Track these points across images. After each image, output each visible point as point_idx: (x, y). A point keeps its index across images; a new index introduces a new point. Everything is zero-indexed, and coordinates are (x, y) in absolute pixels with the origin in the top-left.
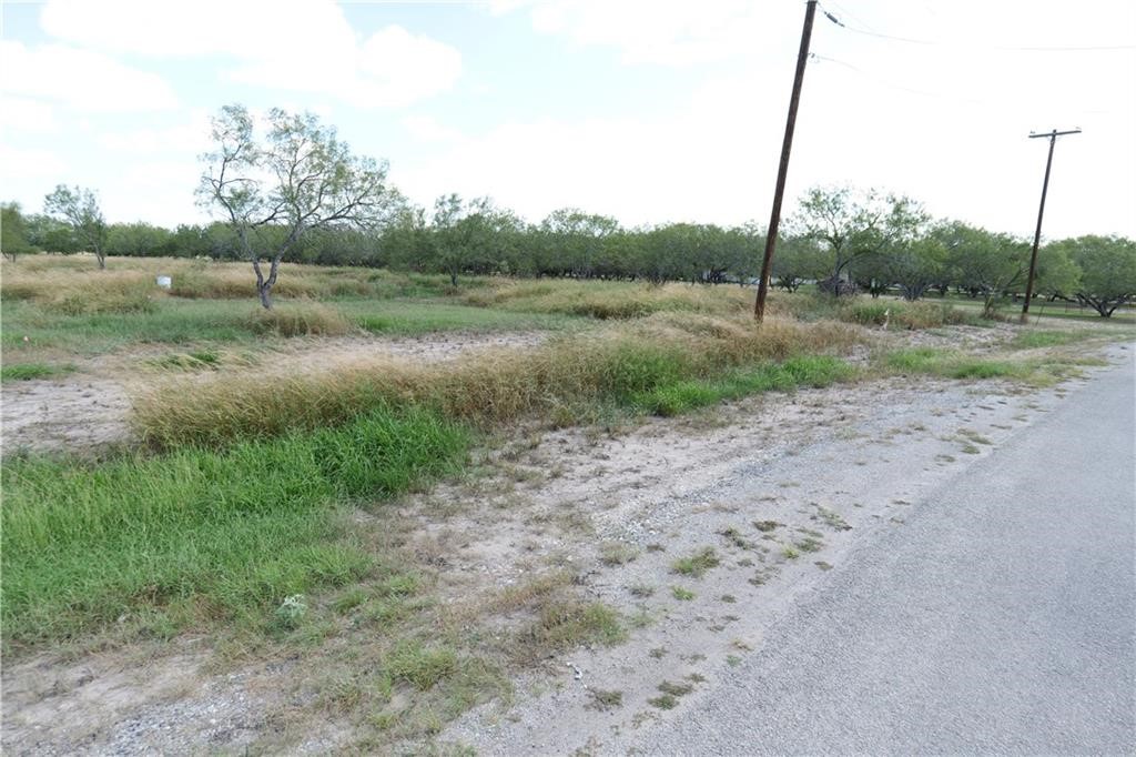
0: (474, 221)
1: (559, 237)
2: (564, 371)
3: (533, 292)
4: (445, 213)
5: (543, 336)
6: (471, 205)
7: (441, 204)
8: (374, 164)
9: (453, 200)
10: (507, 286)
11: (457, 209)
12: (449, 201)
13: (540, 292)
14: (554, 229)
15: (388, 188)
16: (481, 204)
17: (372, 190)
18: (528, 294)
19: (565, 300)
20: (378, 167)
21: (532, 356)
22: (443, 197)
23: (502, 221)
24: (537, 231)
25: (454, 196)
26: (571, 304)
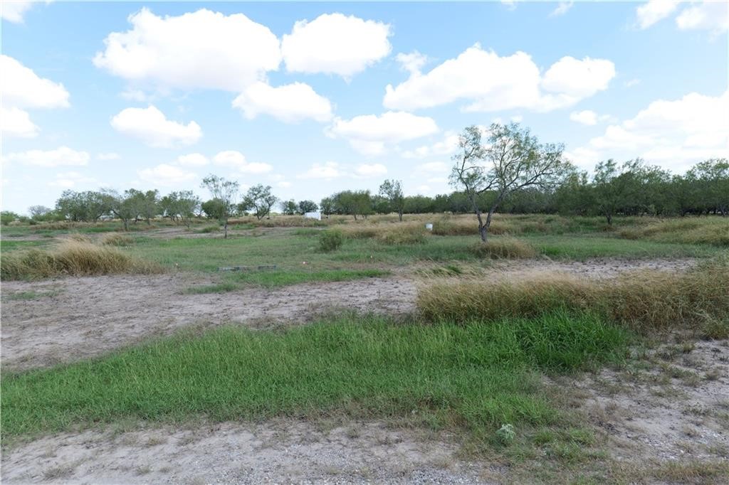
0: (627, 176)
1: (704, 183)
2: (717, 292)
3: (679, 228)
4: (603, 174)
5: (692, 263)
6: (623, 167)
7: (600, 168)
8: (554, 147)
9: (609, 164)
10: (657, 224)
11: (612, 170)
12: (606, 165)
13: (685, 227)
14: (699, 177)
15: (563, 162)
16: (632, 164)
17: (552, 165)
18: (674, 229)
19: (711, 234)
20: (556, 150)
21: (684, 279)
22: (601, 164)
23: (651, 175)
24: (681, 181)
25: (609, 162)
26: (718, 237)
